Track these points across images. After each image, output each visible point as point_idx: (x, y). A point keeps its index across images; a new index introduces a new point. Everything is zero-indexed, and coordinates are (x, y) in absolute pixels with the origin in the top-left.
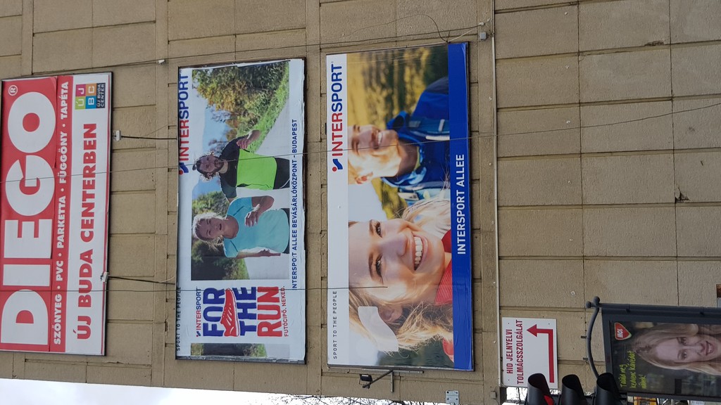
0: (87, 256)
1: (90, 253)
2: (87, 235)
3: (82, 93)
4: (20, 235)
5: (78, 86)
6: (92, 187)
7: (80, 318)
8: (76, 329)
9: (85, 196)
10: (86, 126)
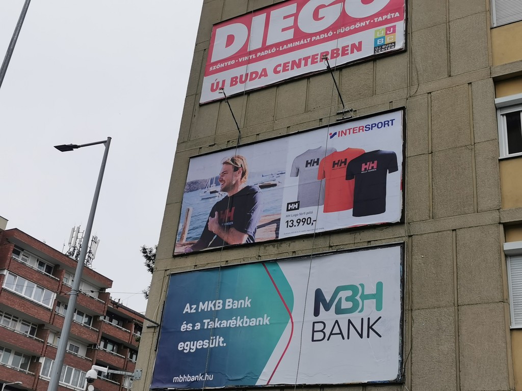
0: (264, 73)
1: (266, 75)
2: (279, 69)
3: (388, 32)
4: (285, 18)
5: (394, 27)
6: (313, 62)
7: (224, 82)
8: (217, 81)
9: (306, 59)
10: (360, 43)
